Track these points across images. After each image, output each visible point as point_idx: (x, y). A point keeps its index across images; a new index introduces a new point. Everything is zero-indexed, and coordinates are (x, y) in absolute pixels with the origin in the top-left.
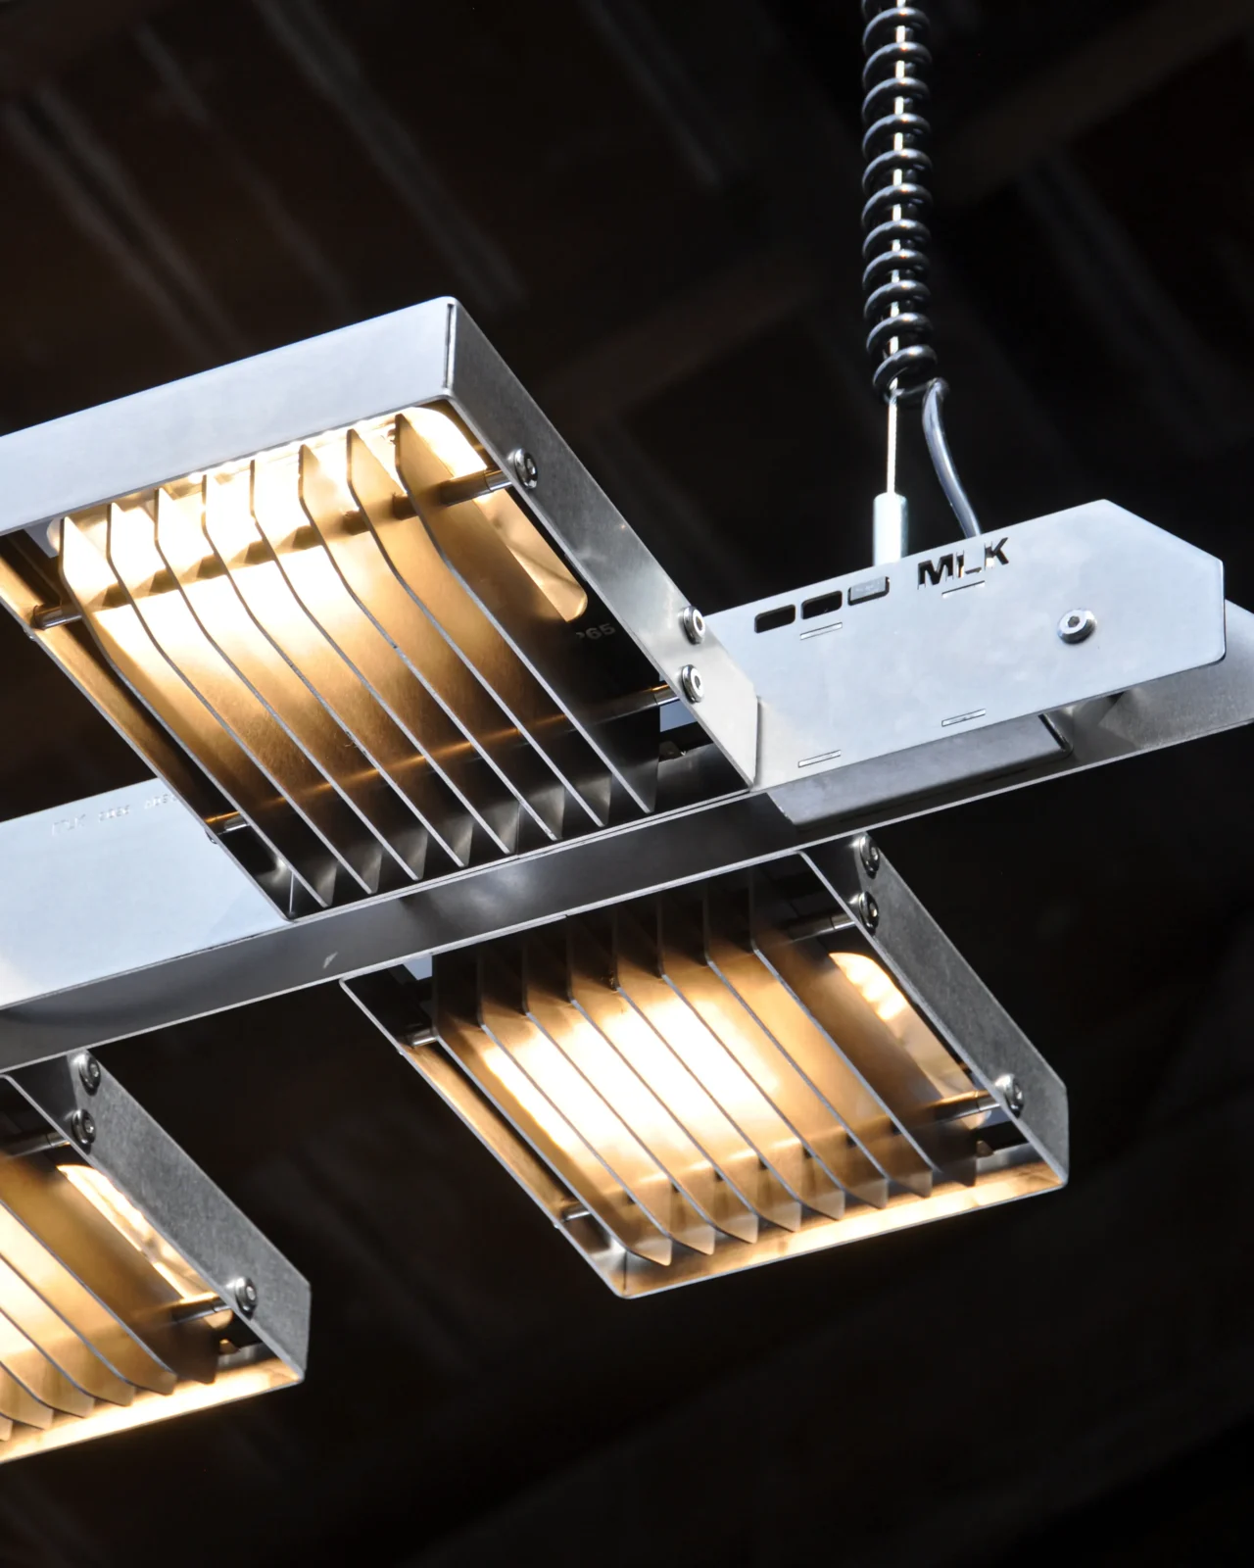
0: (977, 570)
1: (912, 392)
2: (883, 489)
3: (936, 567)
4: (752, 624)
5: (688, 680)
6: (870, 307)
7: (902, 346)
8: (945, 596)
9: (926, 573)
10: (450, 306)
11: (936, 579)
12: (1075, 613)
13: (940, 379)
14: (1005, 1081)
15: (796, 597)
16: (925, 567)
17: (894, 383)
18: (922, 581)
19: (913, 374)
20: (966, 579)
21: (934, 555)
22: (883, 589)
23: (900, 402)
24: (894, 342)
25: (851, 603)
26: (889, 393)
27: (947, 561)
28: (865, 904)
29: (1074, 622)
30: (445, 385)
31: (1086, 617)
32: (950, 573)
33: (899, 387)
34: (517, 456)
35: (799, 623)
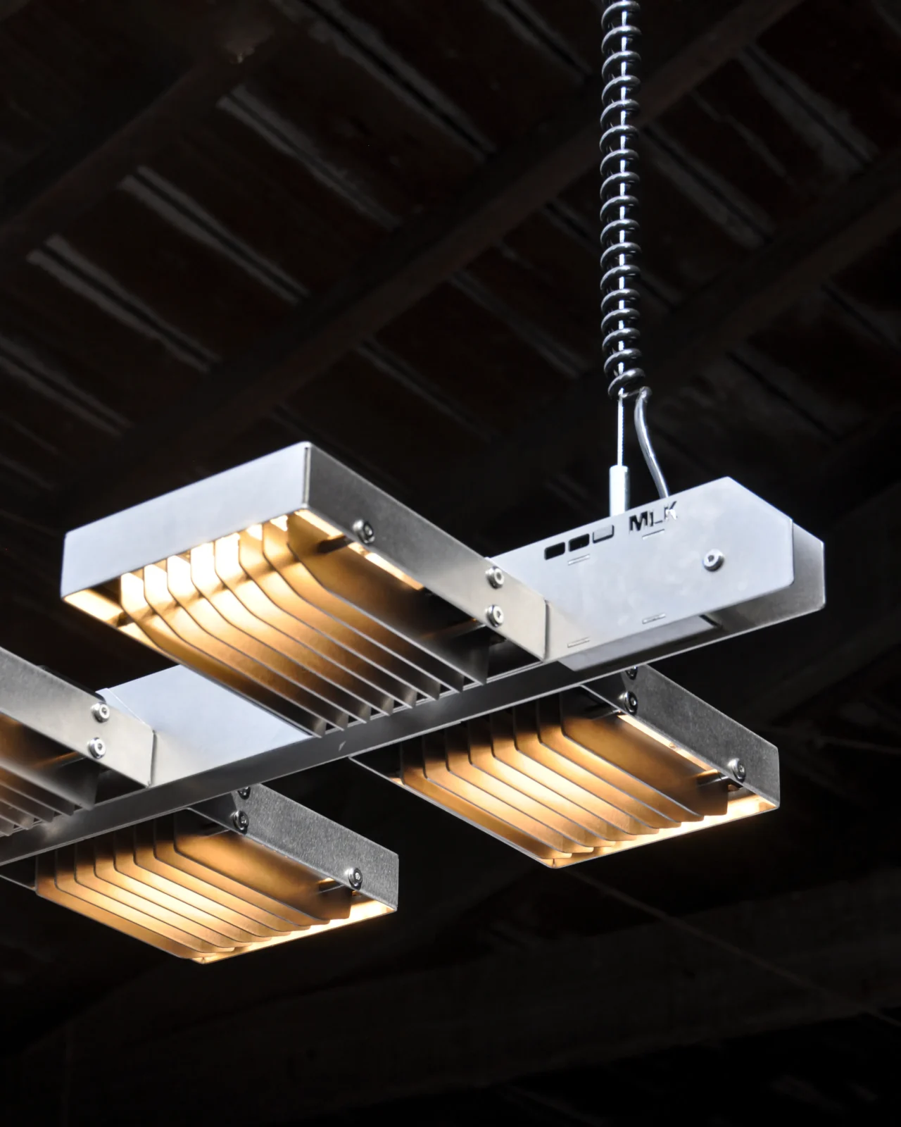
0: (661, 522)
1: (632, 394)
2: (615, 463)
3: (638, 519)
4: (542, 554)
5: (492, 614)
6: (606, 344)
7: (626, 369)
8: (644, 538)
9: (634, 524)
10: (307, 449)
11: (639, 527)
12: (711, 553)
13: (647, 388)
14: (733, 763)
15: (565, 537)
16: (633, 519)
17: (621, 392)
18: (631, 528)
19: (631, 385)
20: (656, 527)
21: (637, 511)
22: (611, 533)
23: (625, 401)
24: (621, 366)
25: (595, 542)
26: (618, 397)
27: (644, 515)
28: (627, 700)
29: (711, 558)
30: (304, 501)
31: (718, 555)
32: (646, 523)
33: (624, 392)
34: (359, 525)
35: (568, 554)
